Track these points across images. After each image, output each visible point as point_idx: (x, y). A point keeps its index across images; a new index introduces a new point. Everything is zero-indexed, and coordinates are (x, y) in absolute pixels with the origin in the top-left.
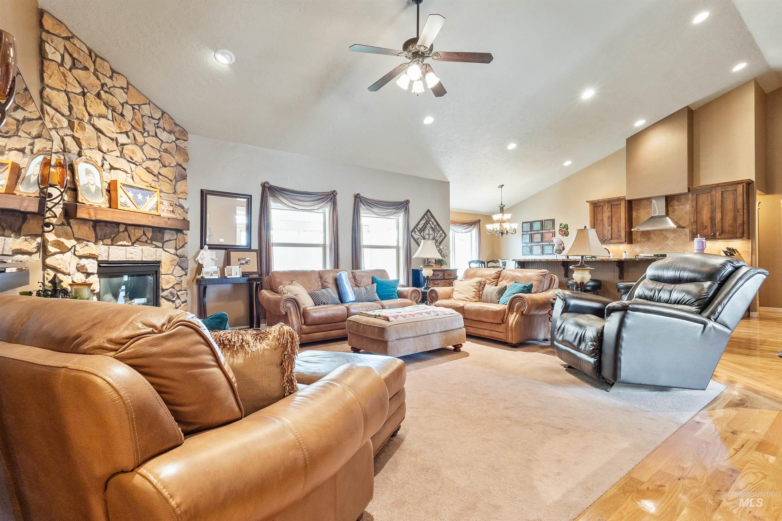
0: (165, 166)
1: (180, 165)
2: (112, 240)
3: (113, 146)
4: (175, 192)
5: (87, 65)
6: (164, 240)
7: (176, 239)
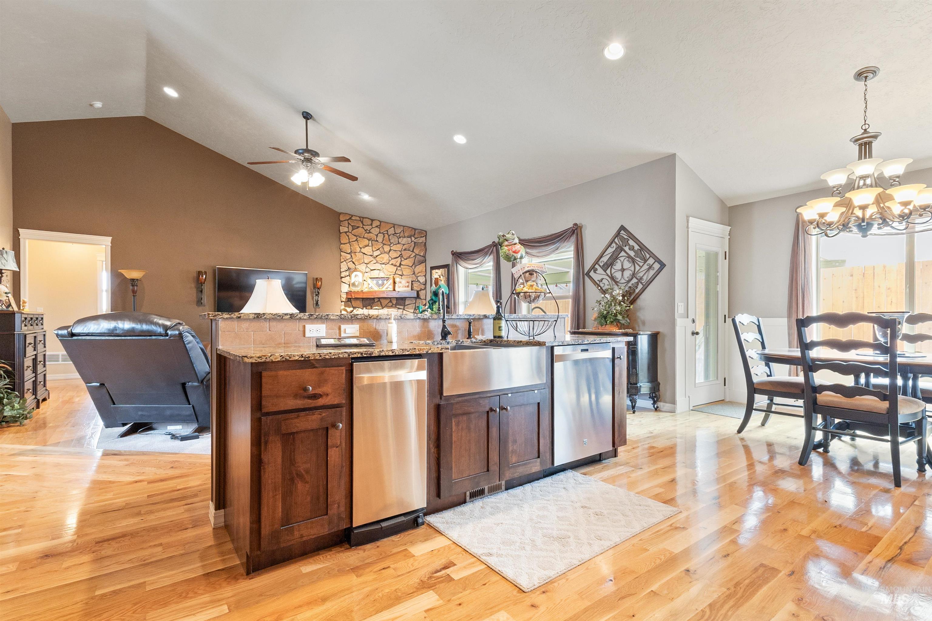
0: (406, 259)
1: (418, 255)
2: (371, 307)
3: (371, 258)
4: (414, 273)
5: (358, 225)
6: (406, 304)
7: (415, 303)
